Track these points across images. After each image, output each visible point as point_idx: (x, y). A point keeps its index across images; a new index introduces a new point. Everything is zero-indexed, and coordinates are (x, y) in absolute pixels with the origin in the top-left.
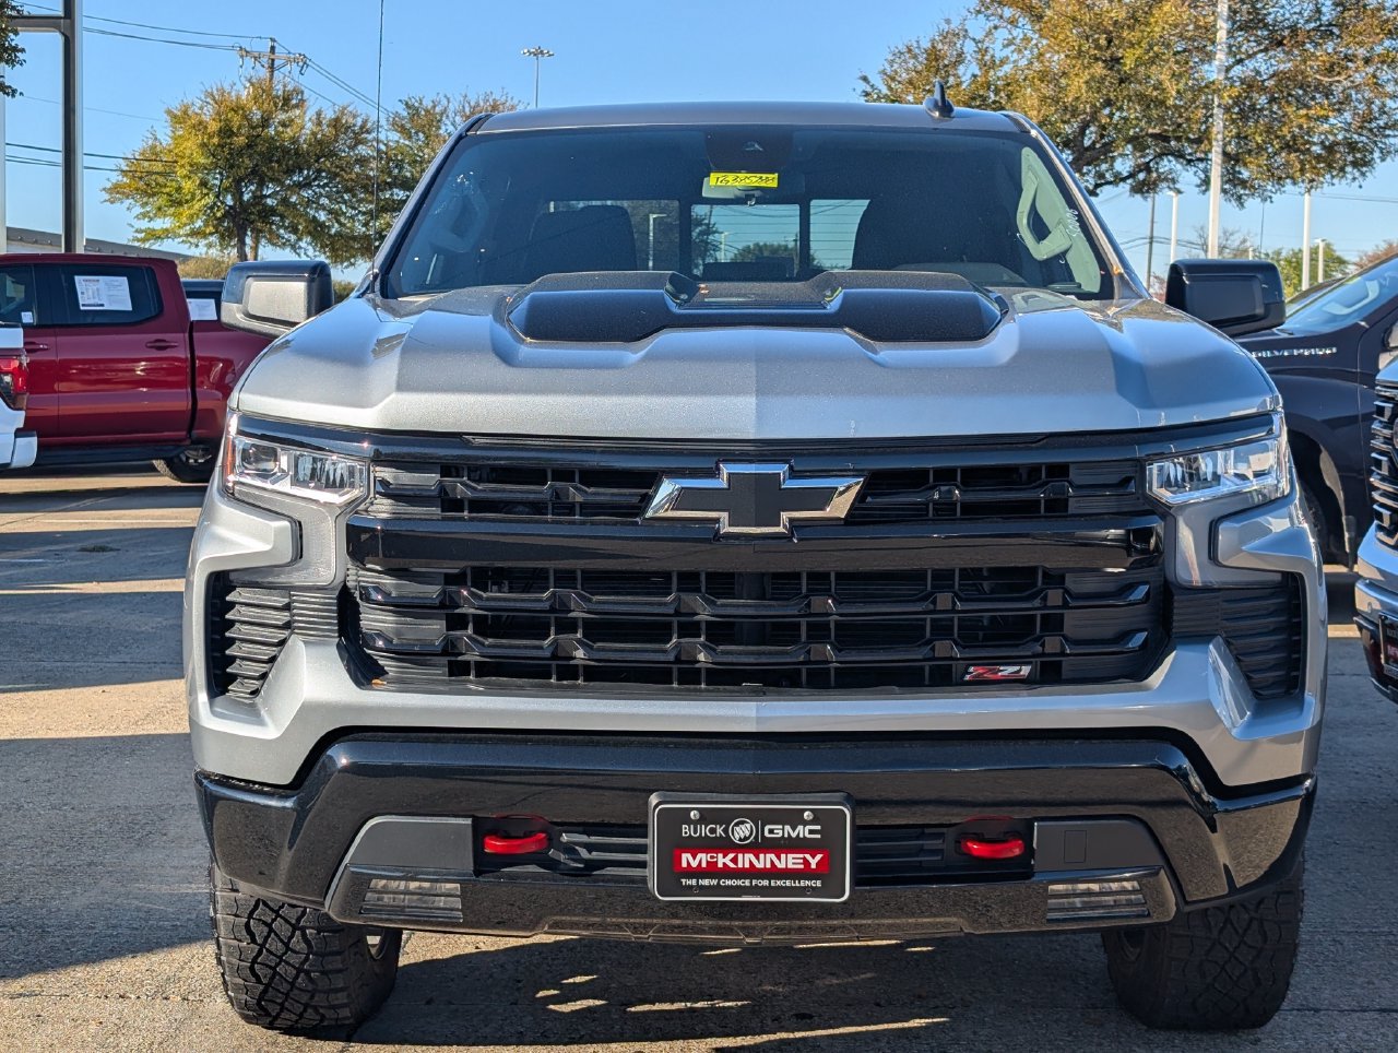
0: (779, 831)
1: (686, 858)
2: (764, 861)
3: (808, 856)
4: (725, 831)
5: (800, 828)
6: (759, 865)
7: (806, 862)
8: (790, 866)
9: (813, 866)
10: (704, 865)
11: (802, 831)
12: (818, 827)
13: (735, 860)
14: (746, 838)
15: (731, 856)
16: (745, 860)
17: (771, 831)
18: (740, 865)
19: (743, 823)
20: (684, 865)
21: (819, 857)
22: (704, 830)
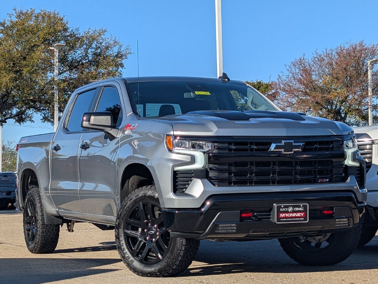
0: (297, 209)
1: (281, 215)
2: (294, 215)
3: (301, 214)
4: (288, 209)
5: (300, 208)
6: (293, 216)
7: (301, 215)
8: (298, 216)
9: (302, 215)
10: (284, 216)
11: (301, 209)
12: (303, 208)
13: (289, 215)
14: (291, 211)
15: (289, 214)
16: (291, 215)
17: (295, 209)
18: (290, 216)
19: (290, 208)
20: (281, 216)
21: (303, 214)
22: (284, 209)
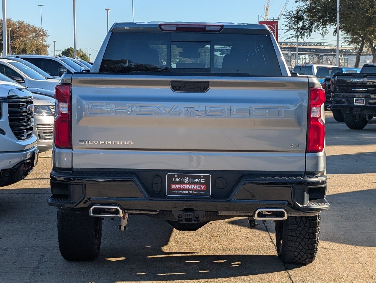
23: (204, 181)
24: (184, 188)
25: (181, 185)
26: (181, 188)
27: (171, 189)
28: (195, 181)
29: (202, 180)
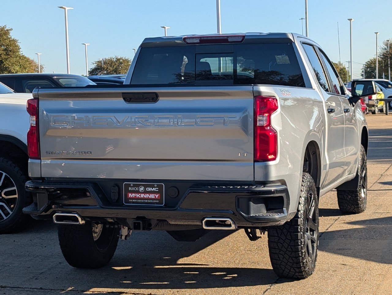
23: (158, 190)
24: (140, 197)
25: (137, 194)
26: (137, 197)
27: (128, 197)
28: (149, 190)
29: (156, 189)
